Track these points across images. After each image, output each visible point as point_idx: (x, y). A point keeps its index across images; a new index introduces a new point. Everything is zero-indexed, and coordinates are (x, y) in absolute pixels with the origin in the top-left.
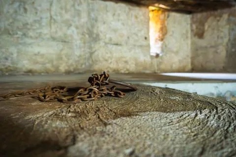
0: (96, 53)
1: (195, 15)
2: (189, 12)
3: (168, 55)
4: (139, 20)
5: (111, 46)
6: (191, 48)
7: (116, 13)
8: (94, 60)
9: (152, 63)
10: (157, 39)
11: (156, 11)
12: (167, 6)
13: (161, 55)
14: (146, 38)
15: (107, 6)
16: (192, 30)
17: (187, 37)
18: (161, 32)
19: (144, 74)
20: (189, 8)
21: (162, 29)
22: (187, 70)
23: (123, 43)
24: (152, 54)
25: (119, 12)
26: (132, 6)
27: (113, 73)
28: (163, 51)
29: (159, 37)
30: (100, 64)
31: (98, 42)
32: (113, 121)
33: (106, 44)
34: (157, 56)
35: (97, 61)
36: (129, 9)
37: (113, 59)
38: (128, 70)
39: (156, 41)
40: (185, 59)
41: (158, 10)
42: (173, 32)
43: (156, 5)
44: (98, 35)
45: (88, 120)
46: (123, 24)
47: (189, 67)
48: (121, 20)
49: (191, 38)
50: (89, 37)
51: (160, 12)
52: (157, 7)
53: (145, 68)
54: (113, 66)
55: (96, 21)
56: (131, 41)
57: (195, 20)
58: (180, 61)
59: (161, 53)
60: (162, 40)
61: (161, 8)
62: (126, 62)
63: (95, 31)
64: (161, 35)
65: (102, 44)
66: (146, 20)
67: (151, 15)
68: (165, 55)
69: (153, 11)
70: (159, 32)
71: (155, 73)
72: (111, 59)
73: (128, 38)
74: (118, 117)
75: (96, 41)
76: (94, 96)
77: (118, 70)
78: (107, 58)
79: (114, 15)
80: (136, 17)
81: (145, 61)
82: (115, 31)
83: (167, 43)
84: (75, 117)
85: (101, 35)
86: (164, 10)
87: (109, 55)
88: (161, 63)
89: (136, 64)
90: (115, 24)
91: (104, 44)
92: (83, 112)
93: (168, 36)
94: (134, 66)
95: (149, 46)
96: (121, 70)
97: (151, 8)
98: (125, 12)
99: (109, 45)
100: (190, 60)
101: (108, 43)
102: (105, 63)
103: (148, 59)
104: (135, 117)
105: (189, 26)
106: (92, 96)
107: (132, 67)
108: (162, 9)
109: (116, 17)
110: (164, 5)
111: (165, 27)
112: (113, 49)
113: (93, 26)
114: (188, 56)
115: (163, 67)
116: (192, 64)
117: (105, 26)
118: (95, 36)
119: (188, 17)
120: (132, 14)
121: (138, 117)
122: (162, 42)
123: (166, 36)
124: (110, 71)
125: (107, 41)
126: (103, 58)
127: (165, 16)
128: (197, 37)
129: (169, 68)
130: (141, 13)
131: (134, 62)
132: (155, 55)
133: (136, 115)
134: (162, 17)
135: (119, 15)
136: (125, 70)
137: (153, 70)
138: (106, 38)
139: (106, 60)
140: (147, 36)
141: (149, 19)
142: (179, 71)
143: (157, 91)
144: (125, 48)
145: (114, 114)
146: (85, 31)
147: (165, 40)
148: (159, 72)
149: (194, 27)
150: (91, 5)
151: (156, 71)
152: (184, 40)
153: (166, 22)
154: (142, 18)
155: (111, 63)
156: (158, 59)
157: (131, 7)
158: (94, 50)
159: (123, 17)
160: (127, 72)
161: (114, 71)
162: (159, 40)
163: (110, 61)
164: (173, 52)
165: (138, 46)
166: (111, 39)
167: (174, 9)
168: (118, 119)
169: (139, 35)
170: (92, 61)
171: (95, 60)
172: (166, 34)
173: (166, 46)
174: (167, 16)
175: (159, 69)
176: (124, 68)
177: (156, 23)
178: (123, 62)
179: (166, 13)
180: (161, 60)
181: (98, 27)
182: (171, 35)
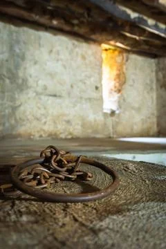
0: (22, 108)
1: (161, 60)
2: (154, 56)
3: (127, 113)
4: (87, 61)
5: (46, 98)
6: (157, 104)
7: (54, 50)
8: (18, 118)
9: (105, 124)
10: (111, 90)
11: (111, 51)
12: (126, 45)
13: (117, 112)
14: (97, 88)
15: (40, 38)
16: (158, 80)
17: (152, 89)
18: (118, 80)
19: (94, 139)
20: (154, 51)
21: (118, 76)
22: (151, 133)
23: (64, 94)
24: (105, 111)
25: (59, 48)
26: (78, 40)
27: (49, 138)
28: (120, 107)
29: (115, 87)
30: (28, 125)
31: (25, 92)
32: (101, 224)
33: (37, 94)
34: (113, 113)
35: (24, 121)
36: (74, 44)
37: (49, 118)
38: (70, 134)
39: (111, 93)
40: (149, 118)
41: (115, 50)
42: (133, 81)
43: (112, 42)
44: (25, 81)
45: (61, 227)
46: (65, 67)
47: (155, 129)
48: (61, 60)
49: (157, 90)
50: (11, 83)
51: (116, 53)
52: (112, 45)
53: (96, 132)
54: (49, 128)
55: (23, 58)
56: (76, 91)
57: (161, 66)
58: (143, 121)
59: (118, 109)
60: (119, 91)
61: (118, 47)
62: (68, 122)
63: (21, 74)
64: (117, 85)
65: (31, 94)
66: (98, 63)
67: (104, 55)
68: (124, 113)
69: (106, 50)
70: (115, 80)
71: (110, 137)
72: (46, 118)
73: (72, 86)
74: (106, 217)
75: (22, 90)
76: (46, 182)
77: (55, 134)
78: (39, 116)
79: (51, 51)
80: (84, 58)
81: (95, 121)
82: (52, 75)
83: (125, 96)
84: (36, 222)
85: (31, 82)
86: (122, 51)
87: (43, 111)
88: (117, 123)
89: (83, 125)
90: (52, 66)
91: (34, 94)
92: (44, 211)
93: (126, 86)
94: (79, 127)
95: (101, 99)
96: (61, 133)
97: (104, 46)
98: (67, 48)
99: (42, 97)
100: (155, 120)
101: (41, 94)
102: (35, 123)
103: (100, 118)
104: (128, 213)
105: (154, 74)
106: (43, 181)
107: (77, 130)
108: (118, 49)
109: (53, 55)
110: (122, 43)
111: (124, 73)
112: (49, 102)
113: (17, 67)
114: (153, 114)
115: (120, 129)
116: (158, 125)
117: (37, 67)
118: (20, 81)
119: (153, 61)
120: (77, 53)
121: (132, 213)
122: (119, 95)
123: (123, 87)
124: (44, 136)
125: (39, 89)
126: (33, 116)
127: (123, 58)
128: (163, 89)
129: (128, 130)
130: (90, 52)
131: (80, 123)
132: (109, 112)
133: (129, 210)
134: (119, 59)
135: (58, 53)
136: (67, 133)
137: (106, 133)
138: (37, 85)
139: (38, 119)
140: (99, 85)
141: (101, 62)
142: (142, 136)
143: (131, 167)
144: (67, 102)
145: (94, 211)
146: (5, 73)
147: (123, 92)
148: (115, 136)
149: (161, 75)
150: (14, 34)
151: (112, 136)
152: (148, 93)
153: (124, 67)
154: (92, 58)
155: (45, 123)
156: (114, 118)
157: (76, 43)
158: (18, 103)
159: (64, 55)
160: (70, 137)
161: (50, 135)
162: (115, 91)
163: (44, 120)
164: (133, 108)
165: (86, 99)
166: (45, 88)
167: (135, 49)
168: (107, 220)
169: (88, 82)
170: (16, 119)
171: (20, 119)
172: (125, 83)
173: (124, 100)
174: (125, 59)
175: (115, 132)
176: (65, 130)
177: (111, 67)
178: (64, 123)
179: (125, 55)
180: (117, 120)
181: (25, 69)
182: (131, 86)
